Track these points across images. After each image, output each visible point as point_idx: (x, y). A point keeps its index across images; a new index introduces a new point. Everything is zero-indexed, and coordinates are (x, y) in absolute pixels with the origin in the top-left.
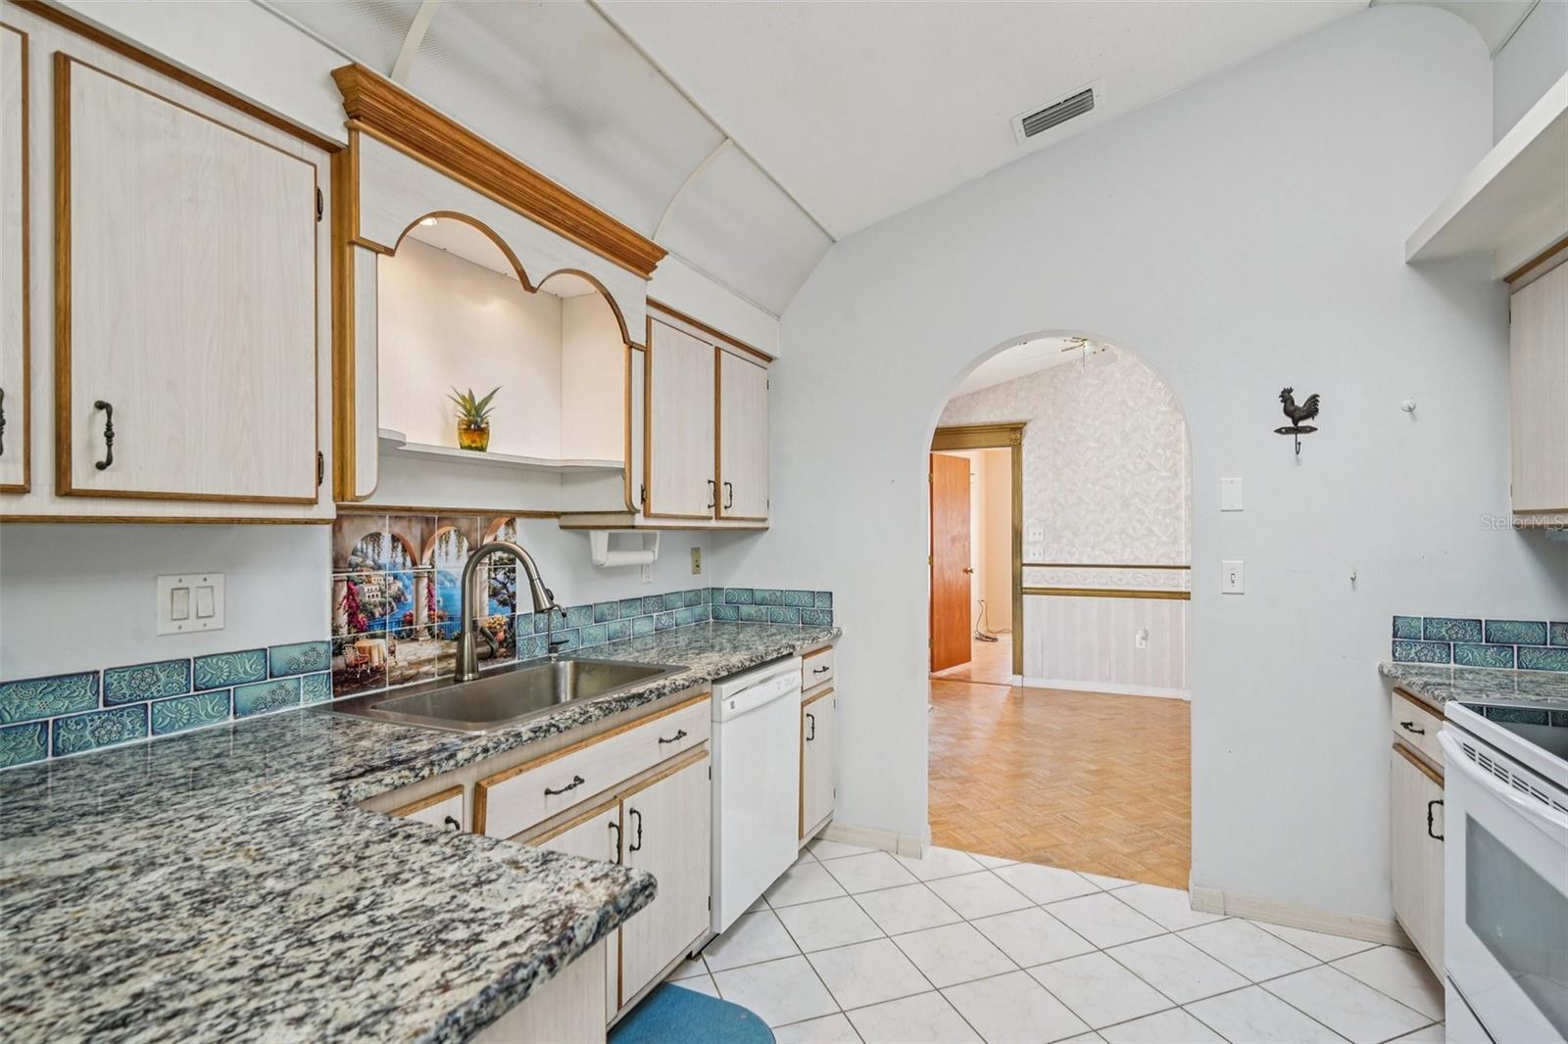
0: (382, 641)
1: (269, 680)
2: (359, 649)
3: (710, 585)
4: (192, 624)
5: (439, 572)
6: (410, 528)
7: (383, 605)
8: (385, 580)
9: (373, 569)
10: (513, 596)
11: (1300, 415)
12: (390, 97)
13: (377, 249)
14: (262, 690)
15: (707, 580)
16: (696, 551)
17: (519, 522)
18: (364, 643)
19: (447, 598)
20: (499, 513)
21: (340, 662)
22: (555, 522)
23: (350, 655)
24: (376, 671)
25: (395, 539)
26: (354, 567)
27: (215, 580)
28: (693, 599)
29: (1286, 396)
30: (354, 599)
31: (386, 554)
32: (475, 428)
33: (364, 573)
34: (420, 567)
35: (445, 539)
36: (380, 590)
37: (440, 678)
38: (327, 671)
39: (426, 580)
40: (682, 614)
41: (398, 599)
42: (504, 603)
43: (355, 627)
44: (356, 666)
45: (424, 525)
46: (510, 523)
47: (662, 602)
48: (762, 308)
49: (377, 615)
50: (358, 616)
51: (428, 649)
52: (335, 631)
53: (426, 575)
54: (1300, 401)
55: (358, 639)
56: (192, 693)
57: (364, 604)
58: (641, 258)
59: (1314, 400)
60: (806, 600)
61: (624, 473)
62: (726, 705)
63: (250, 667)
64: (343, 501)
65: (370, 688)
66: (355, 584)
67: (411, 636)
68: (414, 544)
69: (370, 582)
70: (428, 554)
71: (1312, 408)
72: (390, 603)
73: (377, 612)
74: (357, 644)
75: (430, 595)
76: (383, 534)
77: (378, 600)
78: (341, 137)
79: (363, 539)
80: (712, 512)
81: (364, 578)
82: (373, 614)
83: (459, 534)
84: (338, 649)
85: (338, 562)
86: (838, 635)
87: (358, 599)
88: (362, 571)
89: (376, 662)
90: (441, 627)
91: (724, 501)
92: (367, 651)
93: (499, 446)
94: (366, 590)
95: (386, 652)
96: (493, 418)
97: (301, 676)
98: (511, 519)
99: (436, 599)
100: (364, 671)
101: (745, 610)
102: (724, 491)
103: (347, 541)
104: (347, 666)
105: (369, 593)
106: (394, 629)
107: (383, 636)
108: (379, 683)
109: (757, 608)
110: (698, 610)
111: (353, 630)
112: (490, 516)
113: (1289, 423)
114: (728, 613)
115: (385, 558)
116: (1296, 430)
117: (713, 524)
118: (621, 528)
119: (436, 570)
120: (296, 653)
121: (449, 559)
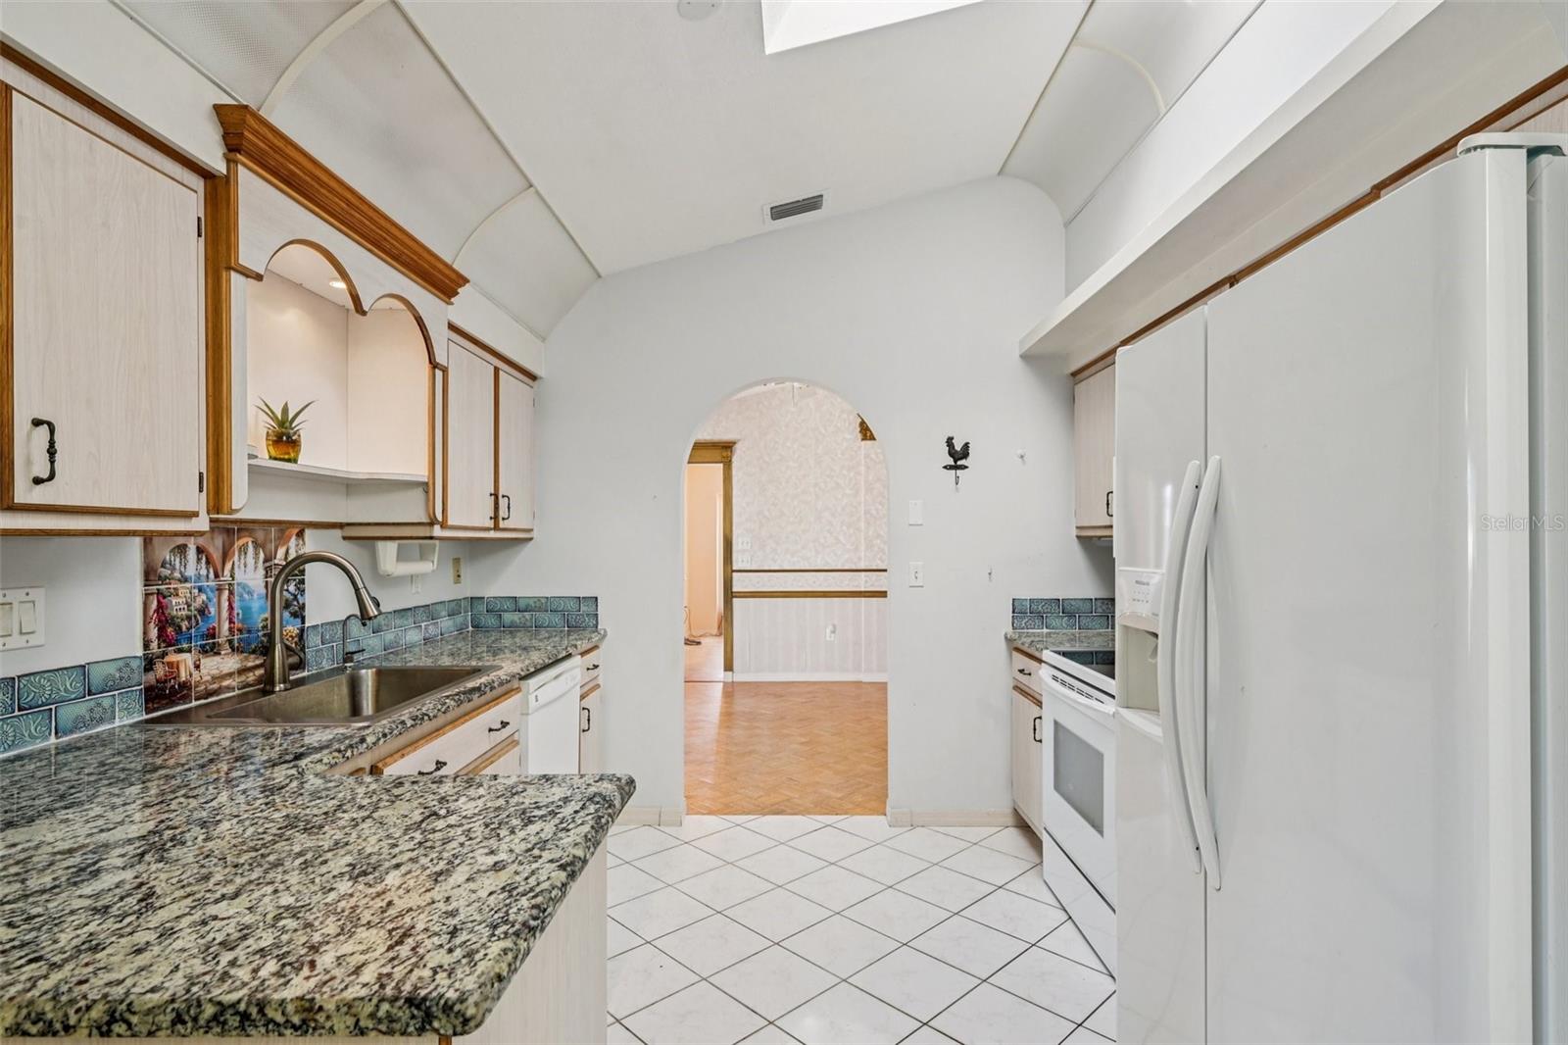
0: (188, 654)
1: (87, 698)
2: (168, 663)
3: (469, 594)
4: (16, 641)
5: (238, 584)
6: (212, 539)
7: (189, 618)
8: (191, 593)
9: (180, 581)
10: (302, 607)
11: (958, 456)
12: (270, 136)
13: (246, 273)
14: (80, 709)
15: (466, 589)
16: (457, 561)
17: (308, 533)
18: (173, 658)
19: (246, 610)
20: (292, 524)
21: (151, 678)
22: (338, 533)
23: (160, 670)
24: (185, 686)
25: (200, 550)
26: (163, 579)
27: (37, 594)
28: (454, 608)
29: (950, 442)
30: (163, 613)
31: (192, 566)
32: (285, 439)
33: (172, 586)
34: (222, 579)
35: (243, 550)
36: (187, 603)
37: (240, 692)
38: (139, 688)
39: (227, 592)
40: (446, 623)
41: (203, 611)
42: (295, 615)
43: (164, 641)
44: (166, 681)
45: (225, 536)
46: (300, 534)
47: (429, 611)
48: (532, 331)
49: (184, 629)
50: (166, 629)
51: (229, 663)
52: (146, 645)
53: (227, 587)
54: (958, 447)
55: (167, 654)
56: (16, 713)
57: (173, 618)
58: (445, 282)
59: (966, 446)
60: (572, 605)
61: (426, 487)
62: (532, 698)
63: (71, 684)
64: (218, 513)
65: (178, 704)
66: (164, 597)
67: (211, 650)
68: (217, 556)
69: (177, 595)
70: (228, 566)
71: (965, 453)
72: (195, 616)
73: (184, 625)
74: (167, 659)
75: (231, 608)
76: (189, 546)
77: (184, 613)
78: (220, 166)
79: (172, 551)
80: (491, 524)
81: (172, 591)
82: (180, 627)
83: (256, 545)
84: (149, 664)
85: (150, 575)
86: (605, 636)
87: (167, 612)
88: (170, 584)
89: (183, 677)
90: (240, 640)
91: (503, 513)
92: (175, 665)
93: (310, 458)
94: (174, 603)
95: (192, 667)
96: (306, 430)
97: (116, 693)
98: (301, 529)
99: (236, 612)
100: (173, 686)
101: (508, 617)
102: (503, 503)
103: (157, 552)
104: (158, 681)
105: (177, 606)
106: (199, 643)
107: (190, 651)
108: (186, 698)
109: (520, 615)
110: (459, 619)
111: (163, 645)
112: (283, 527)
113: (951, 462)
114: (491, 621)
115: (190, 572)
116: (956, 467)
117: (492, 534)
118: (416, 537)
119: (235, 582)
120: (111, 669)
121: (249, 573)
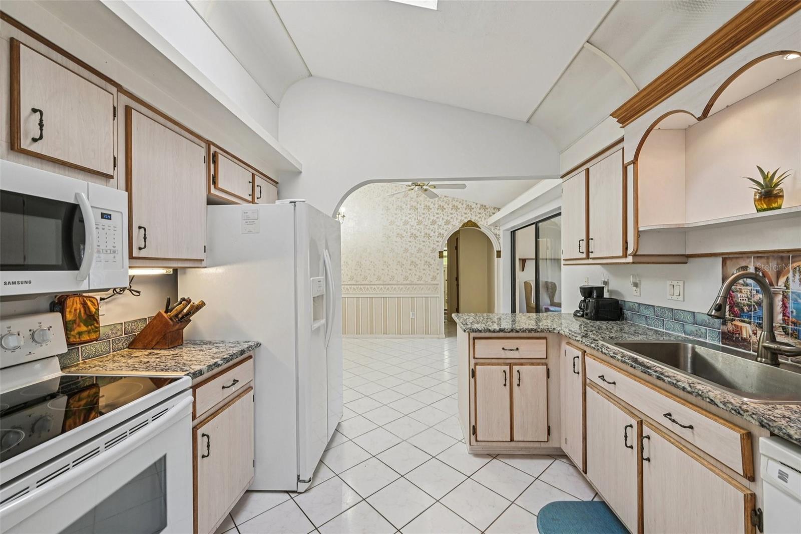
0: (748, 325)
1: (695, 325)
2: (735, 325)
4: (675, 298)
5: (792, 292)
6: (768, 263)
7: (749, 306)
8: (751, 292)
9: (743, 285)
14: (693, 328)
18: (737, 323)
19: (799, 311)
21: (726, 329)
23: (729, 327)
24: (744, 340)
27: (681, 283)
30: (732, 300)
33: (738, 287)
34: (776, 287)
35: (798, 270)
36: (747, 297)
37: (791, 363)
38: (719, 331)
39: (781, 297)
41: (759, 304)
43: (733, 313)
44: (733, 333)
45: (779, 261)
49: (745, 310)
50: (735, 308)
53: (781, 293)
55: (734, 320)
56: (674, 321)
57: (738, 303)
63: (689, 318)
65: (740, 348)
66: (733, 292)
69: (741, 292)
70: (782, 281)
72: (754, 306)
73: (746, 309)
74: (734, 323)
75: (785, 306)
76: (749, 266)
77: (746, 302)
79: (737, 270)
81: (738, 289)
82: (743, 309)
84: (724, 322)
87: (734, 300)
88: (737, 286)
89: (744, 335)
90: (793, 330)
92: (739, 328)
94: (739, 296)
95: (751, 333)
97: (708, 328)
99: (790, 310)
100: (737, 338)
103: (729, 270)
104: (728, 331)
105: (741, 298)
106: (756, 321)
107: (750, 323)
111: (731, 315)
119: (790, 290)
120: (706, 318)
